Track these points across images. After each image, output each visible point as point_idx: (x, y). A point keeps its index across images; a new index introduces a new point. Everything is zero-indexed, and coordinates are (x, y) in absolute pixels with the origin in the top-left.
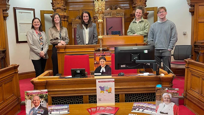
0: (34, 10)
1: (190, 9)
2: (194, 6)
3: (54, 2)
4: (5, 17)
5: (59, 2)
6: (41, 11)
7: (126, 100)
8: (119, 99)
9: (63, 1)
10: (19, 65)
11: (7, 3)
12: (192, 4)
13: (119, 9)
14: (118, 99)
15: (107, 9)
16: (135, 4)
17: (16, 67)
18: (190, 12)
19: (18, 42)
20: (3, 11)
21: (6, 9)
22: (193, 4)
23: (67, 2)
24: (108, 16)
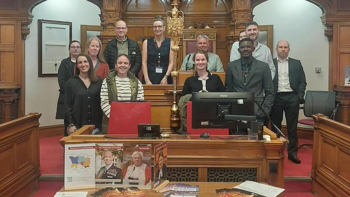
0: (70, 24)
1: (325, 31)
2: (332, 27)
3: (104, 14)
4: (24, 36)
5: (112, 15)
6: (82, 26)
7: (208, 179)
8: (197, 175)
9: (118, 14)
10: (41, 114)
11: (30, 13)
12: (328, 23)
13: (207, 27)
14: (196, 177)
15: (189, 27)
16: (234, 22)
17: (36, 118)
18: (326, 35)
19: (41, 75)
20: (22, 25)
21: (26, 21)
22: (330, 23)
23: (124, 14)
24: (190, 38)
